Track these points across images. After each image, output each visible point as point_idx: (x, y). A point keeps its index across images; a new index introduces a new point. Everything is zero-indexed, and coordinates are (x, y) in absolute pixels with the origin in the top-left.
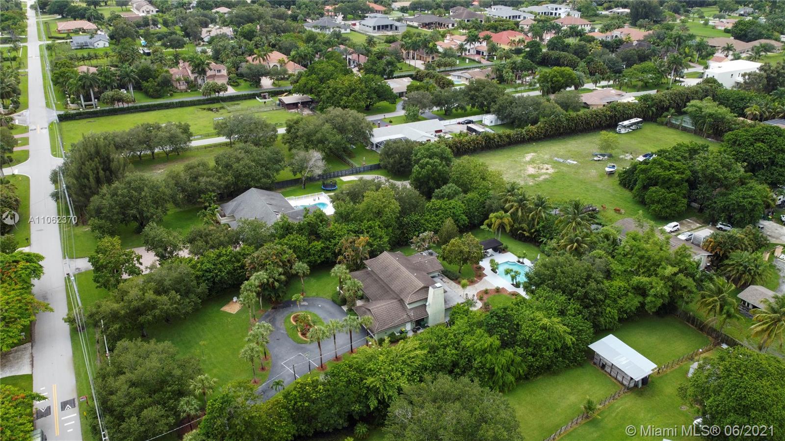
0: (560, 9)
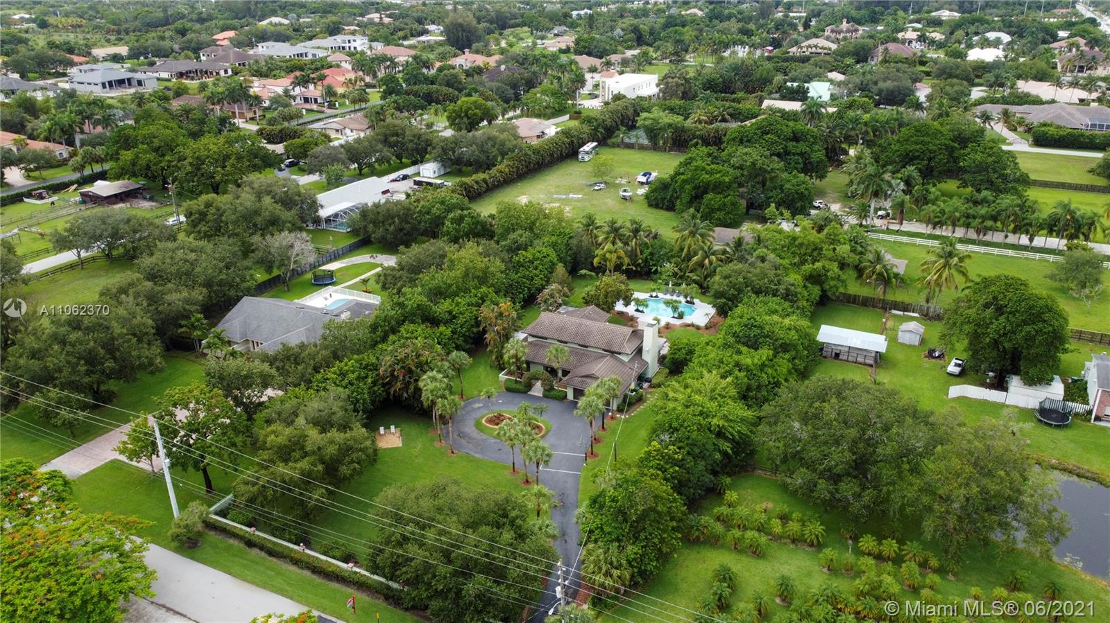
0: (354, 41)
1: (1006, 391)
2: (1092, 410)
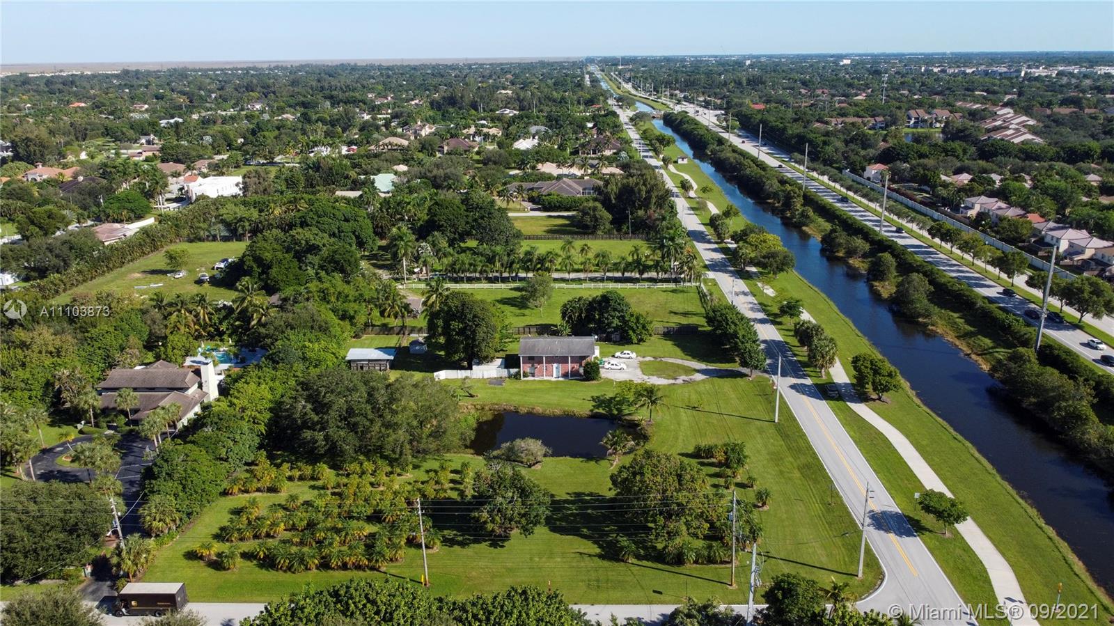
1: (471, 369)
2: (519, 371)
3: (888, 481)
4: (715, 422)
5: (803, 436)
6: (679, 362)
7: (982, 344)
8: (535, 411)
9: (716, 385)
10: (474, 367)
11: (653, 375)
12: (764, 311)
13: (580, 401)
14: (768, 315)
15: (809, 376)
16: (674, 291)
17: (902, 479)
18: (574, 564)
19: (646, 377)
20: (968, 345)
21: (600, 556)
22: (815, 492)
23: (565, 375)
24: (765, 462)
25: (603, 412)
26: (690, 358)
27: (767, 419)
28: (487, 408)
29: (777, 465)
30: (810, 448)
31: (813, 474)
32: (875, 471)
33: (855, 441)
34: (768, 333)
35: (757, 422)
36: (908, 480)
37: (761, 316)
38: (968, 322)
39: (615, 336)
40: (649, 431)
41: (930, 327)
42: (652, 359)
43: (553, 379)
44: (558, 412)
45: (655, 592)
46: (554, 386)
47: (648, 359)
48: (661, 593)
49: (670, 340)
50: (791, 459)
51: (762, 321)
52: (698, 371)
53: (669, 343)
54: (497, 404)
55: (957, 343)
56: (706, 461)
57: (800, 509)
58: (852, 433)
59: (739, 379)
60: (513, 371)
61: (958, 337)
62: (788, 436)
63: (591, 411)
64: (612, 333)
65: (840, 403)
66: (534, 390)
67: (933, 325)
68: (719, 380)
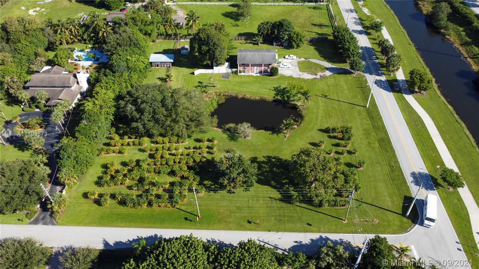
1: (213, 69)
2: (237, 70)
3: (423, 151)
4: (336, 106)
5: (380, 118)
6: (318, 62)
7: (474, 51)
8: (246, 97)
9: (337, 79)
10: (214, 68)
11: (305, 72)
12: (362, 24)
13: (269, 91)
14: (364, 27)
15: (384, 74)
16: (314, 8)
17: (429, 150)
18: (269, 205)
19: (301, 73)
20: (466, 51)
21: (281, 200)
22: (386, 158)
23: (260, 72)
24: (361, 136)
25: (280, 98)
26: (323, 59)
27: (363, 105)
28: (222, 94)
29: (367, 138)
30: (384, 127)
31: (385, 145)
32: (416, 144)
33: (407, 123)
34: (363, 41)
35: (358, 107)
36: (432, 150)
37: (360, 28)
38: (468, 35)
39: (286, 44)
40: (304, 113)
41: (447, 36)
42: (304, 60)
43: (254, 75)
44: (257, 98)
45: (308, 224)
46: (255, 79)
47: (302, 59)
48: (310, 225)
49: (312, 45)
50: (374, 134)
51: (360, 32)
52: (327, 69)
53: (312, 48)
54: (227, 92)
55: (461, 49)
56: (332, 135)
57: (378, 169)
58: (405, 117)
59: (348, 75)
60: (234, 70)
61: (461, 45)
62: (373, 118)
63: (274, 97)
64: (284, 42)
65: (399, 94)
66: (245, 83)
67: (449, 35)
68: (338, 75)
